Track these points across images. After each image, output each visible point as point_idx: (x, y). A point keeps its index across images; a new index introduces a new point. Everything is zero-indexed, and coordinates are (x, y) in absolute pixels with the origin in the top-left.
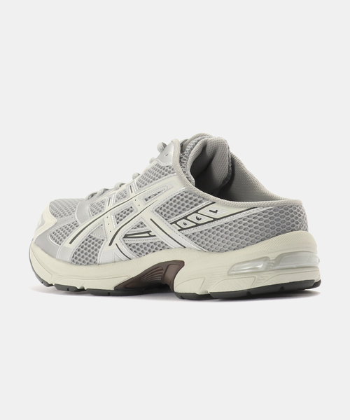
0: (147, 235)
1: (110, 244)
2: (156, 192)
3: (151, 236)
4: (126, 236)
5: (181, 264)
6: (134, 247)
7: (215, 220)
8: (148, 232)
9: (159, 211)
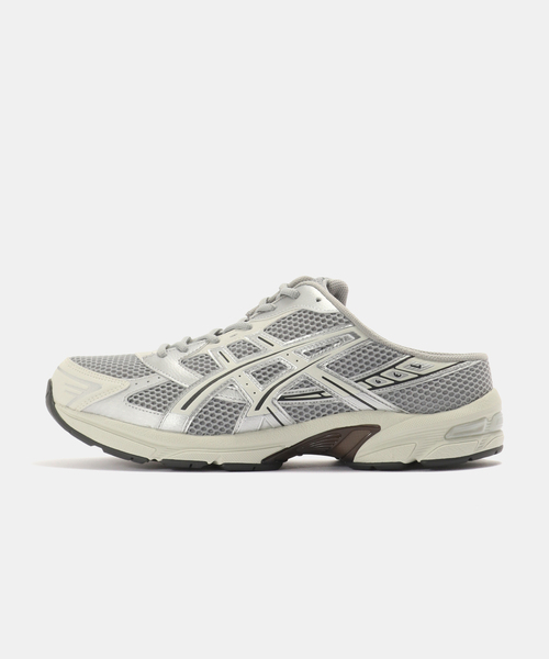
0: (318, 396)
1: (258, 408)
2: (324, 345)
3: (323, 397)
4: (282, 399)
5: (375, 429)
6: (294, 411)
7: (420, 376)
8: (319, 393)
9: (332, 367)
